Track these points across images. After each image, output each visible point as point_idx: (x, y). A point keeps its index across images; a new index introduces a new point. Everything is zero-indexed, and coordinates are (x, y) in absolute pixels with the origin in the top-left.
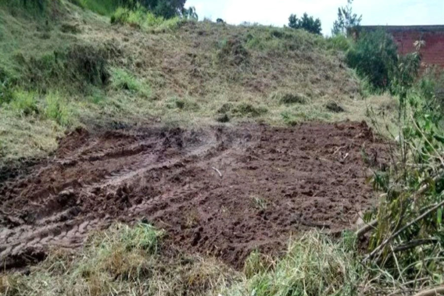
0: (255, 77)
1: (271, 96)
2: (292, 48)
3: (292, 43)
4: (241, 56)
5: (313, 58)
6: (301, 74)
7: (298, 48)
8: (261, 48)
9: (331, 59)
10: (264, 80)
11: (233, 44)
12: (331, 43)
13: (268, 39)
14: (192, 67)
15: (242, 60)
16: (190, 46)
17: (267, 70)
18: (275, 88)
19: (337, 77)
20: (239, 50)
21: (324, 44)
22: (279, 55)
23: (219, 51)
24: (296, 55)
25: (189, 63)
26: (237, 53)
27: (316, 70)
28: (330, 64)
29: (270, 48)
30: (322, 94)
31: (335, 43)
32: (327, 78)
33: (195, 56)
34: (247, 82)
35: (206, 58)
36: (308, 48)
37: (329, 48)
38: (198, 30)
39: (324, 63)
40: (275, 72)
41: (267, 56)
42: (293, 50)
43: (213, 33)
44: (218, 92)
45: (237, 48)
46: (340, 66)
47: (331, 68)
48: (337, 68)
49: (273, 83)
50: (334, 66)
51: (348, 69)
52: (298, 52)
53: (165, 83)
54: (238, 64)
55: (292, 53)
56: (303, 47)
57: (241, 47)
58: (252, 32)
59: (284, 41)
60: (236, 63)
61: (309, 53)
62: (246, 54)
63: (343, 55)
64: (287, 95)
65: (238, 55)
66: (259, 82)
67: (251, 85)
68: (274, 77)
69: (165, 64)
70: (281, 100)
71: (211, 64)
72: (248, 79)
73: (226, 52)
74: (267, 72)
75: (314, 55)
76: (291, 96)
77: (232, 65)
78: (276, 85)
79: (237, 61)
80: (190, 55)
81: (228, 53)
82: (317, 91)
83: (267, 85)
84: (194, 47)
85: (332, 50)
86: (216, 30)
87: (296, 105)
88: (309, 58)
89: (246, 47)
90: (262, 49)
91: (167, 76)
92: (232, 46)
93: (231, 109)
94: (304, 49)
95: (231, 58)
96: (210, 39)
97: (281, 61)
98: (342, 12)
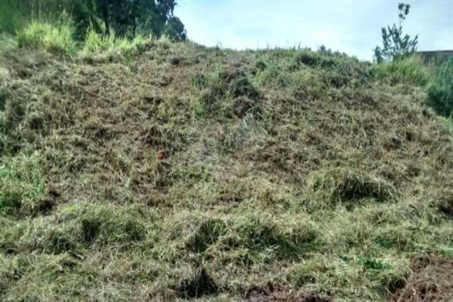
0: (274, 140)
1: (311, 182)
2: (335, 83)
3: (335, 74)
4: (246, 99)
5: (375, 100)
6: (362, 130)
7: (346, 81)
8: (283, 84)
9: (406, 101)
10: (294, 147)
11: (232, 77)
12: (398, 74)
13: (292, 69)
14: (148, 125)
15: (247, 106)
16: (153, 83)
17: (296, 124)
18: (316, 162)
19: (426, 134)
20: (242, 88)
21: (385, 76)
22: (315, 97)
23: (207, 91)
24: (345, 94)
25: (144, 115)
26: (238, 93)
27: (387, 121)
28: (405, 110)
29: (297, 83)
30: (414, 172)
31: (404, 73)
32: (409, 137)
33: (158, 102)
34: (259, 151)
35: (179, 104)
36: (363, 82)
37: (395, 82)
38: (172, 57)
39: (395, 108)
40: (312, 128)
41: (293, 99)
42: (338, 86)
43: (197, 62)
44: (198, 177)
45: (239, 84)
46: (424, 113)
47: (409, 117)
48: (420, 116)
49: (312, 152)
50: (414, 112)
51: (440, 118)
52: (348, 90)
53: (83, 161)
54: (241, 116)
55: (338, 92)
56: (354, 81)
57: (246, 83)
58: (264, 59)
59: (319, 72)
60: (236, 113)
61: (366, 92)
62: (255, 94)
63: (422, 93)
64: (347, 181)
65: (239, 98)
66: (281, 151)
67: (266, 158)
68: (312, 140)
69: (94, 120)
70: (335, 193)
71: (189, 117)
72: (261, 144)
73: (220, 92)
74: (296, 128)
75: (376, 95)
76: (355, 182)
77: (230, 117)
78: (317, 156)
79: (239, 109)
80: (149, 100)
81: (222, 93)
82: (401, 167)
83: (299, 158)
84: (163, 85)
85: (401, 85)
86: (204, 57)
87: (370, 208)
88: (368, 100)
89: (256, 82)
90: (284, 86)
91: (92, 146)
92: (229, 81)
93: (220, 238)
94: (356, 85)
95: (227, 103)
96: (191, 71)
97: (320, 107)
98: (388, 33)
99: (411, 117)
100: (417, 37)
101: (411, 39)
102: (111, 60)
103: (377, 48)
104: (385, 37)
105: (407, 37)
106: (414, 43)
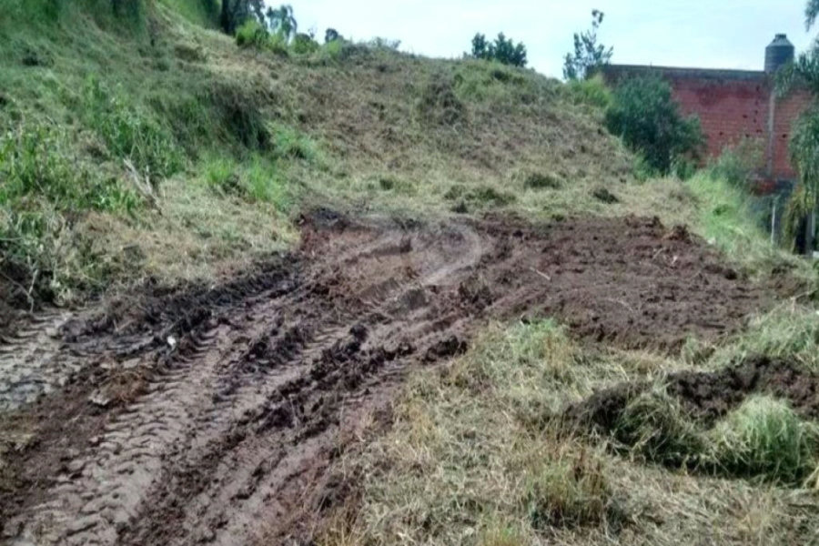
0: (479, 144)
1: (509, 175)
2: (525, 99)
3: (524, 91)
4: (454, 109)
5: (559, 117)
6: (546, 142)
7: (534, 99)
8: (480, 98)
9: (584, 120)
10: (495, 151)
12: (581, 94)
13: (487, 83)
14: (382, 126)
15: (456, 116)
16: (369, 89)
17: (494, 133)
18: (512, 162)
19: (597, 149)
20: (449, 99)
21: (569, 95)
22: (508, 112)
23: (417, 101)
24: (533, 110)
25: (376, 118)
26: (446, 104)
27: (566, 137)
28: (583, 128)
29: (493, 97)
30: (582, 174)
31: (587, 94)
32: (583, 150)
33: (382, 107)
34: (468, 152)
35: (399, 110)
36: (549, 100)
37: (578, 101)
38: (378, 63)
39: (575, 126)
40: (507, 138)
41: (490, 111)
42: (527, 103)
43: (400, 70)
44: (430, 167)
45: (447, 96)
46: (599, 132)
47: (586, 134)
48: (595, 134)
49: (508, 155)
50: (591, 131)
51: (612, 137)
52: (535, 107)
53: (348, 150)
54: (451, 123)
55: (528, 108)
56: (541, 99)
57: (452, 95)
58: (460, 70)
59: (512, 88)
60: (447, 121)
61: (551, 110)
62: (459, 106)
63: (600, 113)
64: (534, 175)
65: (448, 108)
66: (485, 153)
67: (475, 158)
68: (508, 146)
69: (341, 120)
70: (526, 183)
71: (410, 122)
72: (470, 147)
73: (430, 102)
74: (494, 136)
75: (559, 112)
76: (540, 176)
77: (441, 123)
78: (513, 158)
79: (450, 117)
80: (375, 105)
81: (433, 104)
82: (574, 170)
83: (498, 159)
85: (583, 105)
86: (403, 64)
87: (548, 192)
88: (552, 117)
89: (458, 93)
90: (481, 100)
91: (348, 138)
92: (438, 93)
94: (543, 103)
95: (438, 112)
96: (397, 79)
97: (513, 120)
98: (581, 41)
99: (587, 133)
100: (612, 49)
101: (606, 50)
102: (324, 63)
103: (569, 55)
104: (577, 45)
105: (602, 47)
106: (609, 55)
